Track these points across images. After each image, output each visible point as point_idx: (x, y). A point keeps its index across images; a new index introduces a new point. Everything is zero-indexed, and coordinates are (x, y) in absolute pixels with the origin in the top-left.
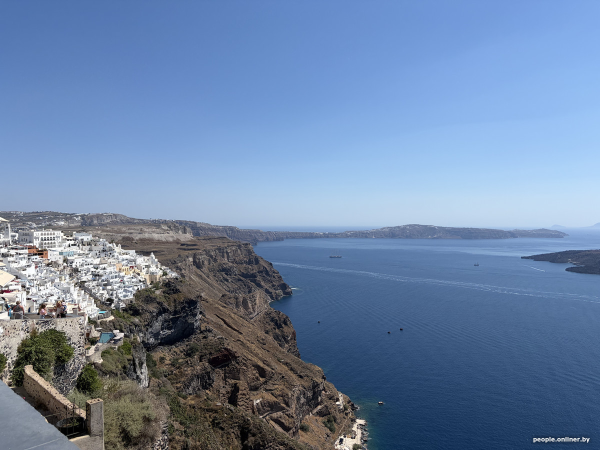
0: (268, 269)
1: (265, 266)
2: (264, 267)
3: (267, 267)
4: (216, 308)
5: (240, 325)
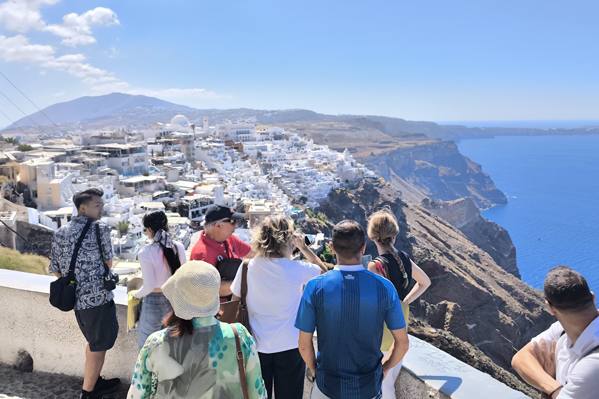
0: (477, 172)
1: (473, 168)
4: (417, 214)
5: (447, 236)
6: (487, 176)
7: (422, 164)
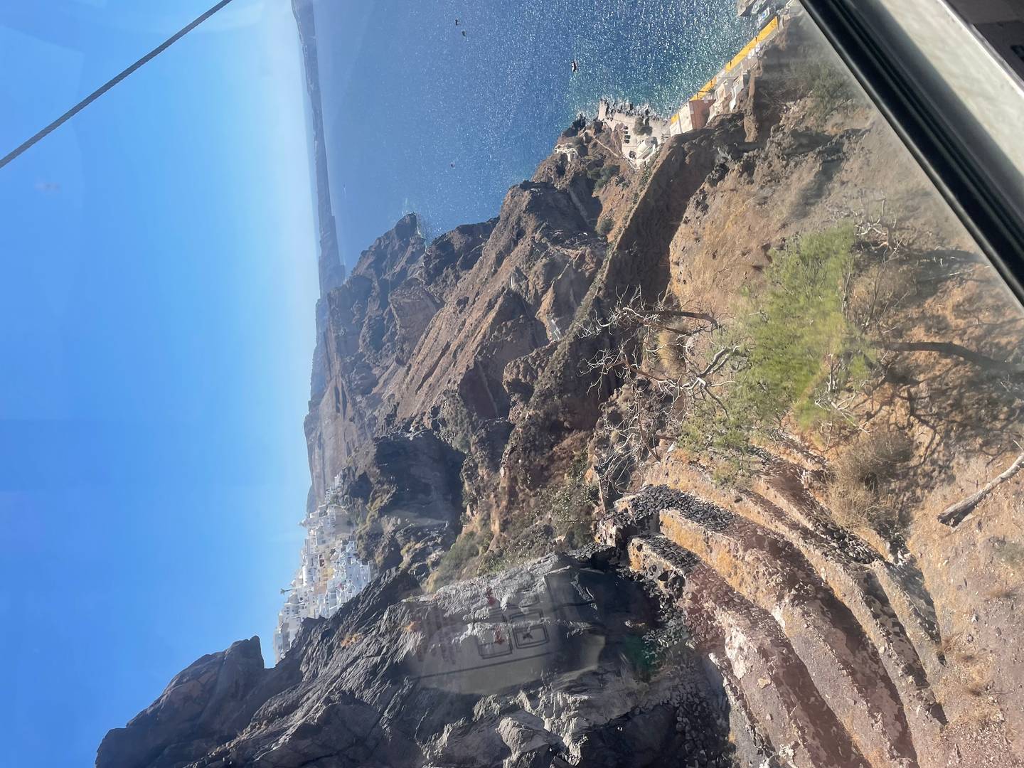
0: (371, 259)
1: (367, 264)
2: (369, 267)
3: (369, 261)
4: (408, 388)
5: (436, 344)
6: (378, 241)
7: (364, 341)
